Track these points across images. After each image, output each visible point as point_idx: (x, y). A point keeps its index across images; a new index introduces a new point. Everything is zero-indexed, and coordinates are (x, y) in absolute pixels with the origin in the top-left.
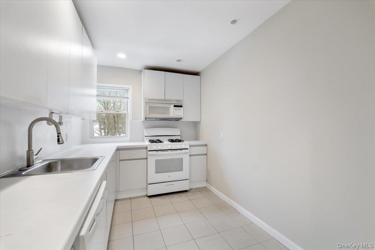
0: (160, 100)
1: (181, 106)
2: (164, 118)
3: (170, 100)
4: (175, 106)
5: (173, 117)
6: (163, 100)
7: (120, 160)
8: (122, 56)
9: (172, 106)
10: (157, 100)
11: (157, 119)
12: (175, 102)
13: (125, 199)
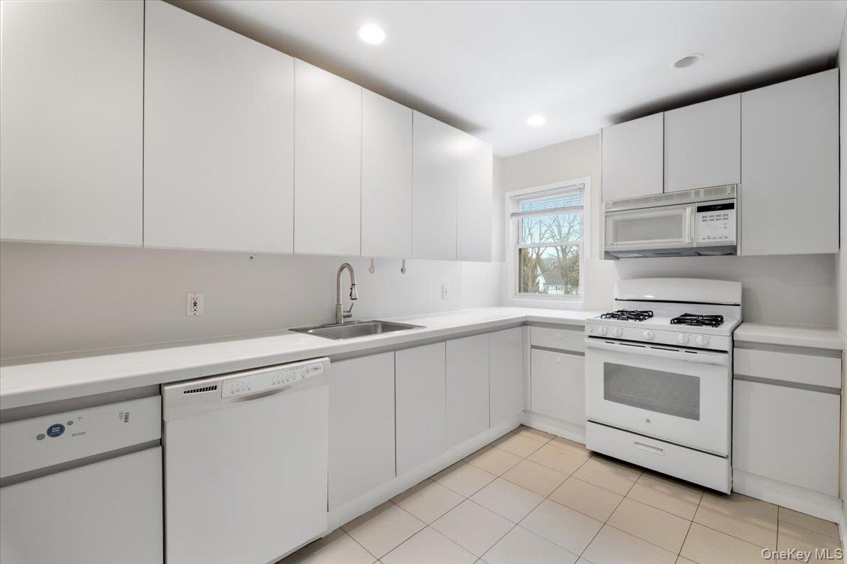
0: (646, 199)
1: (731, 206)
2: (664, 250)
3: (685, 194)
4: (701, 209)
5: (695, 246)
6: (657, 198)
7: (533, 347)
8: (537, 121)
9: (689, 210)
10: (636, 201)
11: (645, 253)
12: (702, 197)
13: (545, 434)
